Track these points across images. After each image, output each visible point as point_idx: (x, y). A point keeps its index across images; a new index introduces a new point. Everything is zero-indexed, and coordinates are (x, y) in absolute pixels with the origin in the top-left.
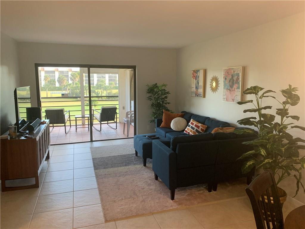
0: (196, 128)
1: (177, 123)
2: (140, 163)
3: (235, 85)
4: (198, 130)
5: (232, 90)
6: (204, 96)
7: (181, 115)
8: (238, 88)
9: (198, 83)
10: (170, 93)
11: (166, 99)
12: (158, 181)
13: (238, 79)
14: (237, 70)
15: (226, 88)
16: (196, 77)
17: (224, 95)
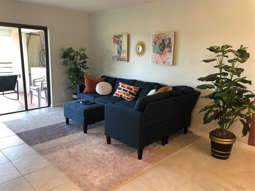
0: (128, 90)
1: (103, 87)
2: (78, 131)
3: (167, 49)
4: (132, 92)
5: (162, 54)
6: (128, 61)
7: (104, 79)
8: (170, 51)
9: (121, 48)
10: (88, 58)
11: (85, 64)
12: (112, 144)
13: (170, 43)
14: (169, 35)
15: (156, 52)
16: (118, 42)
17: (154, 59)
